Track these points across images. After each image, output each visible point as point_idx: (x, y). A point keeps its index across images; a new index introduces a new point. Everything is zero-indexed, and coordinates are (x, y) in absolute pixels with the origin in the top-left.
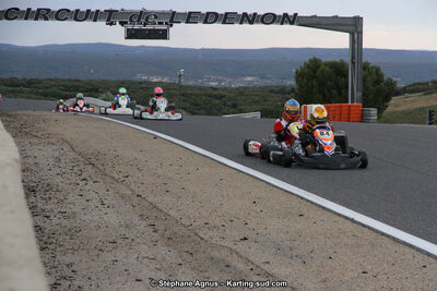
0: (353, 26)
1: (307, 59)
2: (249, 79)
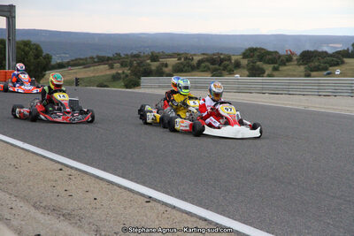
0: (8, 12)
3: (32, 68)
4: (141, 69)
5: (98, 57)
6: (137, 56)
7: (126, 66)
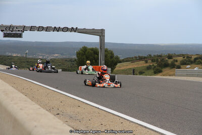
0: (101, 33)
1: (81, 47)
2: (56, 55)
3: (109, 63)
4: (163, 63)
5: (139, 56)
6: (160, 56)
7: (154, 61)
